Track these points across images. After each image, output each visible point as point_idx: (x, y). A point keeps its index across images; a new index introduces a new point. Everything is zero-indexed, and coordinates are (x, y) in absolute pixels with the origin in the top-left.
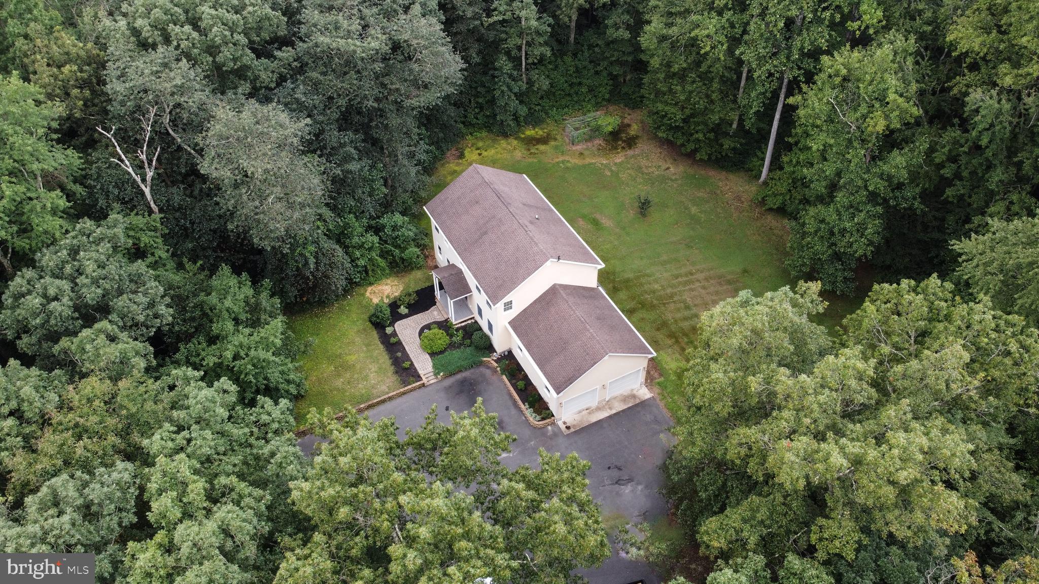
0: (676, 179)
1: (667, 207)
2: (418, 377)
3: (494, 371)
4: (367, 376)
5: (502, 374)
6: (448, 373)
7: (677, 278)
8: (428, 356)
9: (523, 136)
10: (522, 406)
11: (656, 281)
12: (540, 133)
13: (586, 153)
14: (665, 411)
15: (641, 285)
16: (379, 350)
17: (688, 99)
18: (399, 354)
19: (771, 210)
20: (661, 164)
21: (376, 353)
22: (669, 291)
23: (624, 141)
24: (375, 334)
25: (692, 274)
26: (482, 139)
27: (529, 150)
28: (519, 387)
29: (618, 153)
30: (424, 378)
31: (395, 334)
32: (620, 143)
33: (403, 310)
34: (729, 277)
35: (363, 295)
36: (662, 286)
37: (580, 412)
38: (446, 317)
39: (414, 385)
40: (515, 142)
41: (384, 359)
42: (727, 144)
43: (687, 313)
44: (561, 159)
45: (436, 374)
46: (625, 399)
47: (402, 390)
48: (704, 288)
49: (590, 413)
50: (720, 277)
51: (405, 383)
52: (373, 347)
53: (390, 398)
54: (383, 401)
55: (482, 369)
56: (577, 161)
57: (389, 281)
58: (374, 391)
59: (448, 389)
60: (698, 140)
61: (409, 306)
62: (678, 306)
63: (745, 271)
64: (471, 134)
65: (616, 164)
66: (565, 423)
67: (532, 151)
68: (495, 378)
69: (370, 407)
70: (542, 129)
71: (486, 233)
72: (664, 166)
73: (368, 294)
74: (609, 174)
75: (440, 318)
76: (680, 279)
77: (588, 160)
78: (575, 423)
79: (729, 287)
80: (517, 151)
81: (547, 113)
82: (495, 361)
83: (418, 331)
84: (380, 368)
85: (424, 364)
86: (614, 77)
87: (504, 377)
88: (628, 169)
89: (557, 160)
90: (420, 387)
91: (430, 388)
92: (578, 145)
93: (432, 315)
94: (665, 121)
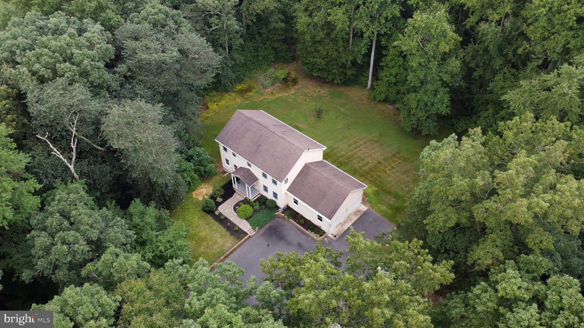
0: (326, 96)
1: (329, 111)
2: (246, 234)
3: (283, 218)
4: (216, 241)
5: (289, 219)
6: (260, 226)
7: (351, 146)
8: (245, 221)
9: (236, 90)
10: (307, 232)
11: (342, 150)
12: (245, 86)
13: (274, 92)
14: (377, 214)
15: (335, 154)
16: (216, 225)
17: (327, 53)
18: (229, 224)
19: (379, 101)
20: (315, 90)
21: (215, 227)
22: (350, 153)
23: (291, 82)
24: (209, 218)
25: (357, 142)
26: (214, 96)
27: (243, 97)
28: (302, 223)
29: (291, 89)
30: (249, 233)
31: (220, 214)
32: (289, 83)
33: (219, 200)
34: (375, 139)
35: (192, 197)
36: (346, 152)
37: (337, 227)
38: (245, 197)
39: (245, 238)
40: (234, 94)
41: (221, 229)
42: (349, 72)
43: (364, 162)
44: (262, 98)
45: (254, 229)
46: (355, 213)
47: (240, 243)
48: (366, 148)
49: (342, 226)
50: (371, 140)
51: (240, 239)
52: (212, 224)
53: (235, 249)
54: (232, 252)
55: (277, 219)
56: (272, 97)
57: (203, 186)
58: (225, 248)
59: (263, 235)
60: (334, 73)
61: (222, 197)
62: (358, 160)
63: (381, 135)
64: (207, 95)
65: (292, 95)
66: (332, 234)
67: (245, 97)
68: (285, 222)
69: (226, 257)
70: (245, 84)
71: (260, 145)
72: (318, 91)
73: (194, 196)
74: (291, 100)
75: (241, 199)
76: (352, 146)
77: (277, 96)
78: (337, 233)
79: (377, 144)
80: (237, 99)
81: (244, 76)
82: (282, 213)
83: (233, 209)
84: (221, 235)
85: (245, 226)
86: (275, 49)
87: (291, 220)
88: (300, 96)
89: (261, 99)
90: (248, 239)
91: (253, 238)
92: (268, 88)
93: (236, 198)
94: (315, 66)
